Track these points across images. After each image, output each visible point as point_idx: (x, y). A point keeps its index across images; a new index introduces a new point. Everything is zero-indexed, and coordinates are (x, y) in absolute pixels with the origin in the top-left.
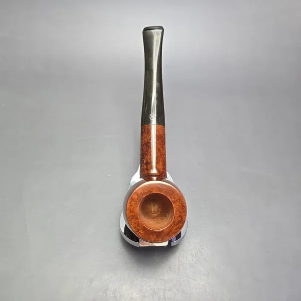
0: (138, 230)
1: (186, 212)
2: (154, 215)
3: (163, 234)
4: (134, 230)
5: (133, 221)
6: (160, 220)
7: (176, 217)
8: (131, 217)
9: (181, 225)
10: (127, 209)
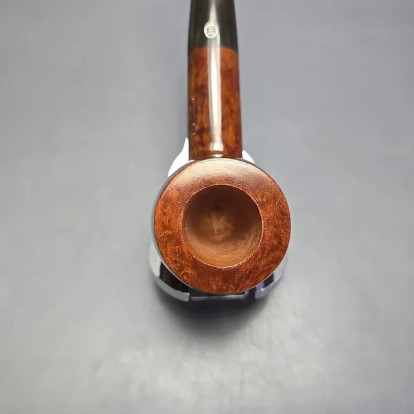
0: (181, 268)
1: (289, 227)
2: (220, 238)
3: (238, 276)
4: (173, 266)
5: (170, 247)
6: (231, 247)
7: (267, 239)
8: (165, 239)
9: (278, 253)
10: (155, 223)
